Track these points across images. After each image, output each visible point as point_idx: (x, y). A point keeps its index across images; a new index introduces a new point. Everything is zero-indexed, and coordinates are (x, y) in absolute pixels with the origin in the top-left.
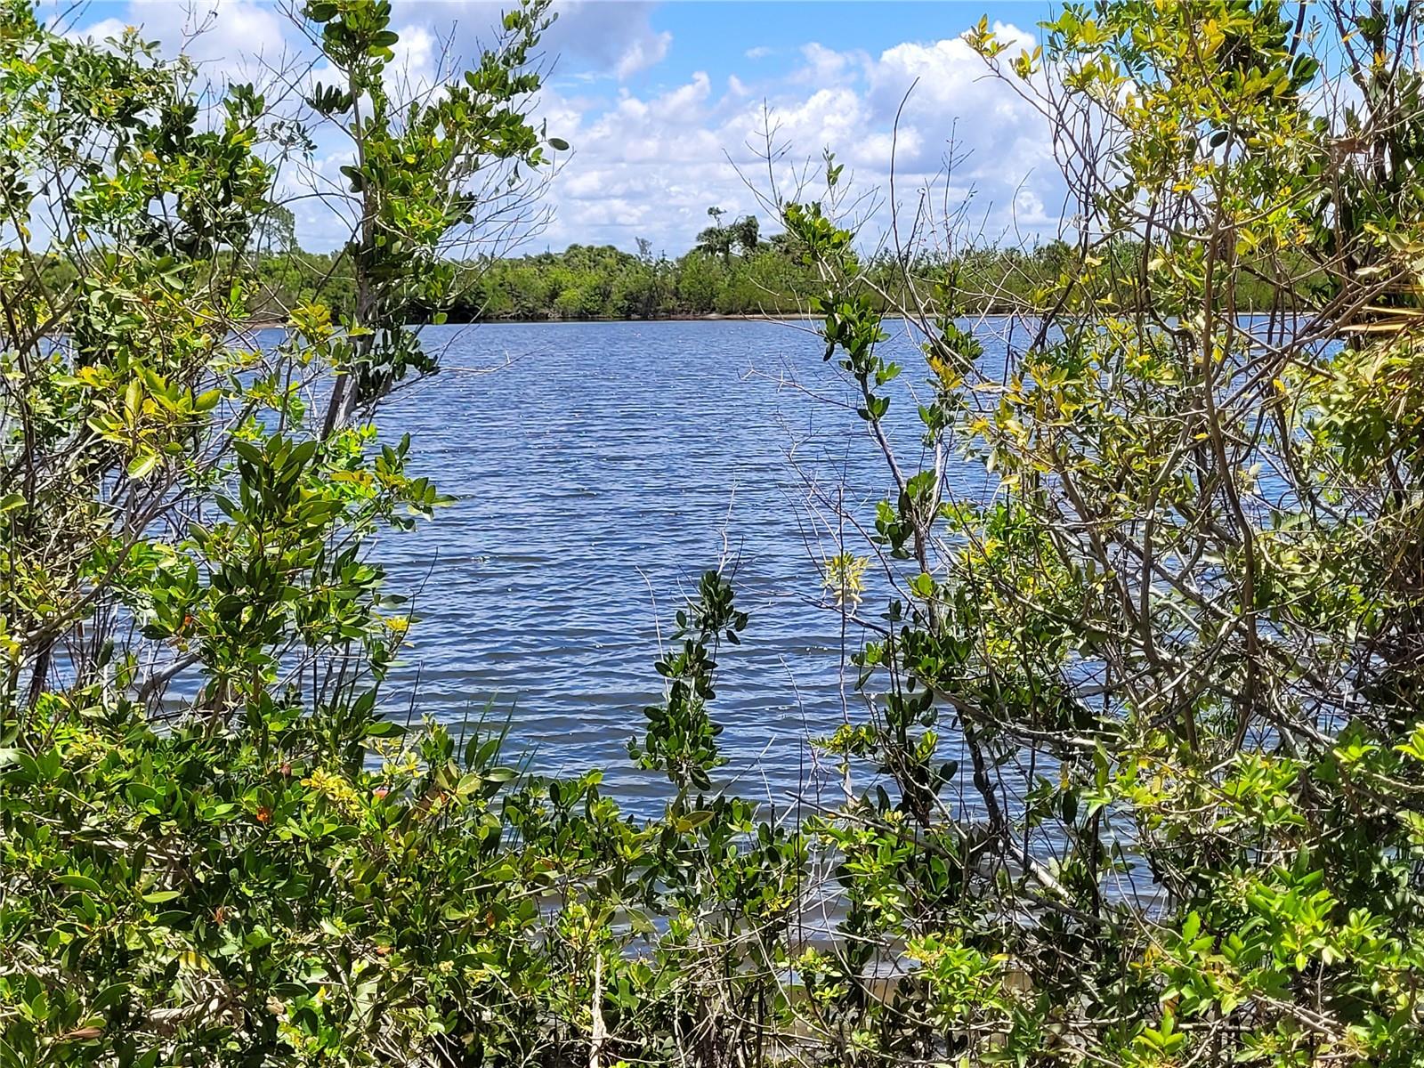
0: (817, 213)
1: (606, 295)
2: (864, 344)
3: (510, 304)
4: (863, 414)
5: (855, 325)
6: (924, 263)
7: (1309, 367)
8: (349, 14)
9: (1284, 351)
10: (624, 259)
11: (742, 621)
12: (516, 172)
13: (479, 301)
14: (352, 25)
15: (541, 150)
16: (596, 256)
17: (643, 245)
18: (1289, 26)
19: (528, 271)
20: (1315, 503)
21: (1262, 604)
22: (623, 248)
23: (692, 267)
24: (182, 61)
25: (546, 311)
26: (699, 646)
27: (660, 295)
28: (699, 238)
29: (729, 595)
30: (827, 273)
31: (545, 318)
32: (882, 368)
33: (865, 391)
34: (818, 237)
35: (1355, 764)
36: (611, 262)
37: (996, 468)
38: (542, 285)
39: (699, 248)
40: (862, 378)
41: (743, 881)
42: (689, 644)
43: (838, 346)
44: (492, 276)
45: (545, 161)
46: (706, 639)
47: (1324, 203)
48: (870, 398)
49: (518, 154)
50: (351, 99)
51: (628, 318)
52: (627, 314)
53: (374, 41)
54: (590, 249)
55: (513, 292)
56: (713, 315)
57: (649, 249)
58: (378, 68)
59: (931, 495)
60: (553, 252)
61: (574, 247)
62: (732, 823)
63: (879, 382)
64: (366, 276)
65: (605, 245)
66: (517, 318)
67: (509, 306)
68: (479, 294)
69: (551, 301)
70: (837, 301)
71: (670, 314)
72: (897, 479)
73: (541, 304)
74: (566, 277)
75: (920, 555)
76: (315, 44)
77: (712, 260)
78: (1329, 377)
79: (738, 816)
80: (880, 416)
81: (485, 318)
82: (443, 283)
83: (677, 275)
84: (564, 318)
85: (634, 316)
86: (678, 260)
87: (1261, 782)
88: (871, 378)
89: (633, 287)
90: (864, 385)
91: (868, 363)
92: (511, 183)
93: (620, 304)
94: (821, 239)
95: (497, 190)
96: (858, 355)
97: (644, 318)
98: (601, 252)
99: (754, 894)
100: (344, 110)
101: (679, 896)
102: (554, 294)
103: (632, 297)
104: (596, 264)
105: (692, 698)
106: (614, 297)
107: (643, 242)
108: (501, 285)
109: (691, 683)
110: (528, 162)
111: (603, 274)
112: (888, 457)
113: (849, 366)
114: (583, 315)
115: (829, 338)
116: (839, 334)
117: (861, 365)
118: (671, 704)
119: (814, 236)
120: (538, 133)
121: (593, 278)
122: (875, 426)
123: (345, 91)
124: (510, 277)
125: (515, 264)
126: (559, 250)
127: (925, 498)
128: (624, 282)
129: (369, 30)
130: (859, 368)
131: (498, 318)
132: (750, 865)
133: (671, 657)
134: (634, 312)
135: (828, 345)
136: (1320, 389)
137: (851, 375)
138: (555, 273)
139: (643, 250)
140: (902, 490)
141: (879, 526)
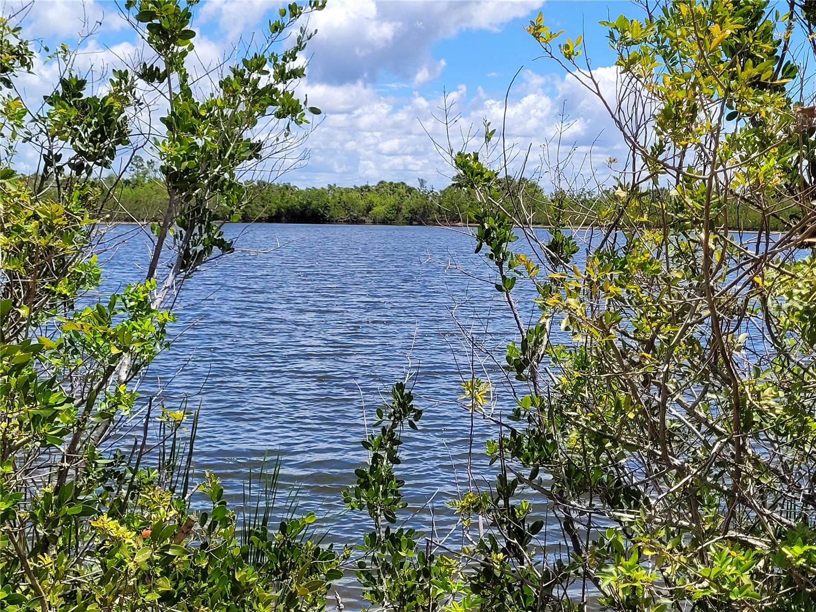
0: (476, 159)
1: (399, 210)
2: (501, 243)
3: (344, 214)
4: (499, 288)
5: (496, 231)
6: (583, 197)
7: (778, 269)
8: (164, 17)
9: (761, 258)
10: (410, 190)
11: (418, 414)
12: (288, 128)
13: (326, 212)
14: (166, 25)
15: (304, 114)
16: (394, 188)
17: (422, 182)
18: (779, 42)
19: (355, 195)
20: (788, 357)
21: (747, 428)
22: (410, 184)
23: (448, 196)
24: (63, 48)
25: (364, 218)
26: (390, 430)
27: (429, 211)
28: (453, 179)
29: (410, 397)
30: (480, 196)
31: (363, 222)
32: (512, 259)
33: (502, 273)
34: (474, 175)
35: (798, 559)
36: (403, 191)
37: (567, 329)
38: (362, 203)
39: (453, 185)
40: (500, 264)
41: (405, 590)
42: (384, 430)
43: (484, 244)
44: (334, 197)
45: (306, 121)
46: (394, 426)
47: (799, 160)
48: (504, 278)
49: (289, 116)
50: (166, 74)
51: (411, 224)
52: (410, 222)
53: (180, 36)
54: (391, 183)
55: (346, 207)
56: (459, 224)
57: (425, 185)
58: (184, 54)
59: (542, 340)
60: (370, 185)
61: (382, 182)
62: (401, 551)
63: (510, 267)
64: (175, 188)
65: (400, 182)
66: (347, 222)
67: (343, 215)
68: (326, 207)
69: (368, 213)
70: (485, 215)
71: (434, 223)
72: (521, 330)
73: (361, 214)
74: (376, 199)
75: (534, 378)
76: (143, 38)
77: (460, 192)
78: (793, 276)
79: (404, 546)
80: (510, 289)
81: (330, 221)
82: (237, 195)
83: (440, 200)
84: (374, 223)
85: (415, 223)
86: (441, 192)
87: (729, 568)
88: (505, 265)
89: (414, 207)
90: (501, 269)
91: (504, 254)
92: (286, 135)
93: (407, 216)
94: (477, 175)
95: (277, 139)
96: (497, 250)
97: (420, 224)
98: (397, 186)
99: (412, 599)
100: (161, 81)
101: (371, 592)
102: (369, 209)
103: (412, 211)
104: (394, 192)
105: (385, 463)
106: (403, 211)
107: (422, 180)
108: (339, 203)
109: (384, 454)
110: (296, 121)
111: (398, 198)
112: (515, 315)
113: (491, 257)
114: (385, 221)
115: (479, 238)
116: (485, 236)
117: (498, 256)
118: (372, 467)
119: (472, 175)
120: (301, 103)
121: (392, 200)
122: (508, 296)
123: (162, 69)
124: (344, 198)
125: (348, 191)
126: (373, 184)
127: (538, 343)
128: (409, 203)
129: (176, 28)
130: (499, 258)
131: (336, 221)
132: (410, 580)
133: (373, 437)
134: (415, 220)
135: (478, 243)
136: (787, 284)
137: (492, 263)
138: (370, 196)
139: (422, 185)
140: (523, 336)
141: (508, 359)
